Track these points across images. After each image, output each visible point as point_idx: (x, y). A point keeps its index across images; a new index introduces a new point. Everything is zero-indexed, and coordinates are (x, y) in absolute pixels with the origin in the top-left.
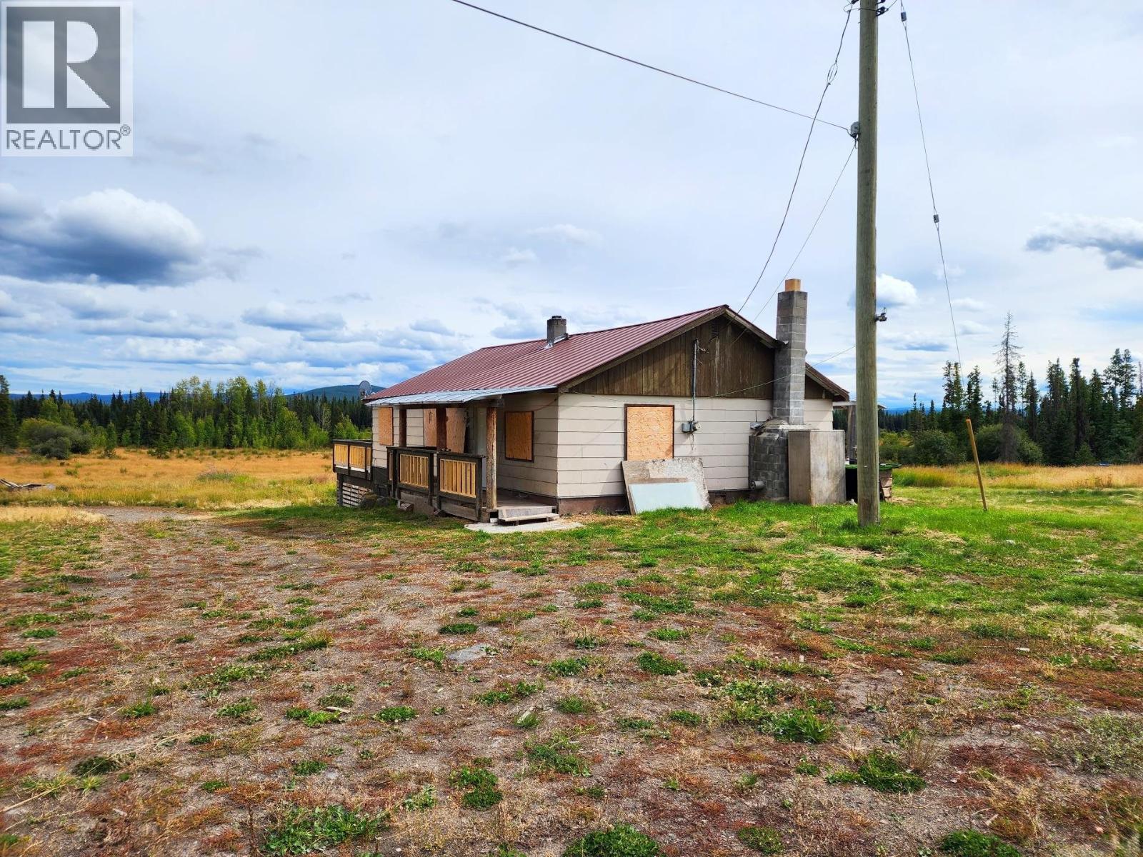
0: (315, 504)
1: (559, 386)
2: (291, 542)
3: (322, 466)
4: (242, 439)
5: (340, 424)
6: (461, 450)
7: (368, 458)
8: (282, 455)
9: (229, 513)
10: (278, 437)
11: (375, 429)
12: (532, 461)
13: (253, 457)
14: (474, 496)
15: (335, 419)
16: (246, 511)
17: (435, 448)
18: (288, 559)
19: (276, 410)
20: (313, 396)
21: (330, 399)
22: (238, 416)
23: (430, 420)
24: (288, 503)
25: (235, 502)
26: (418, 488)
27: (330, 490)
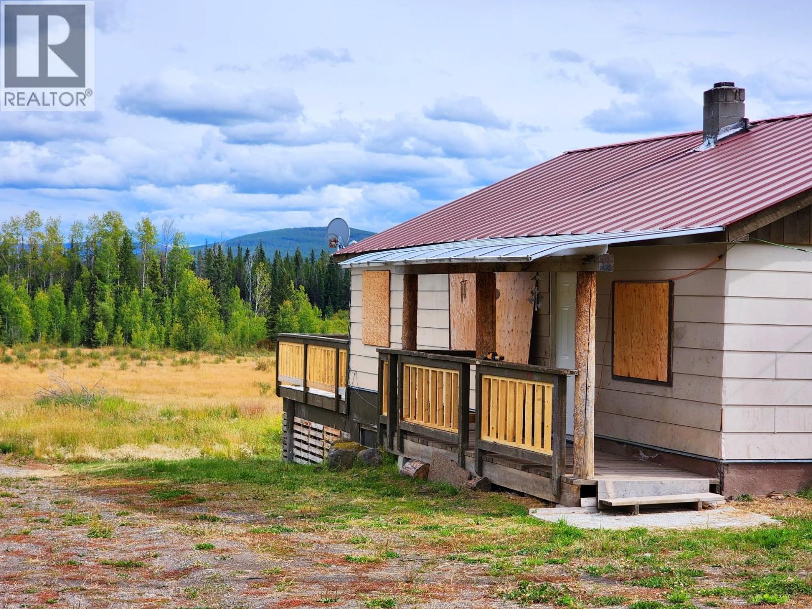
0: (242, 456)
1: (729, 227)
2: (203, 526)
3: (254, 385)
4: (114, 331)
5: (288, 303)
6: (521, 357)
7: (342, 372)
8: (183, 362)
9: (91, 468)
10: (177, 326)
11: (356, 313)
12: (669, 383)
13: (132, 364)
14: (548, 451)
15: (278, 295)
16: (119, 465)
17: (472, 354)
18: (200, 558)
19: (173, 276)
20: (240, 250)
21: (270, 255)
22: (107, 286)
23: (463, 295)
24: (195, 453)
25: (101, 448)
26: (438, 433)
27: (269, 431)
